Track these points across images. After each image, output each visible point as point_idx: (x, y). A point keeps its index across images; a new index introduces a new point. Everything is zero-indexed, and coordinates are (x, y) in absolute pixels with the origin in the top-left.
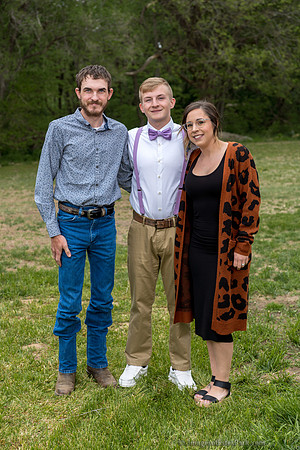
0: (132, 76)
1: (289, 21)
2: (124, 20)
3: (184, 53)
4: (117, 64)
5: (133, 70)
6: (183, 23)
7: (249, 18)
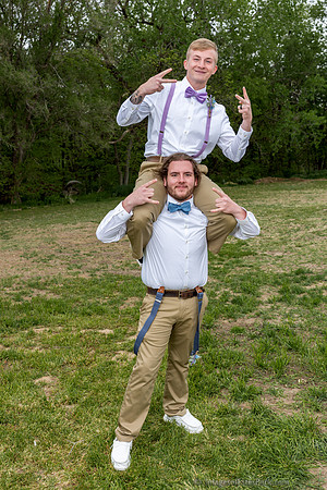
2: (107, 105)
4: (102, 136)
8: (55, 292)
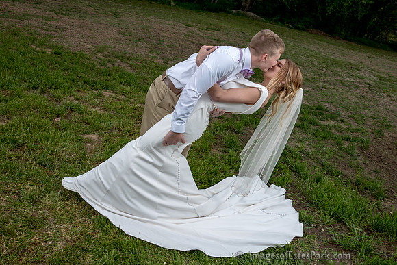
8: (132, 67)
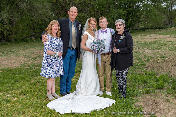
0: (49, 20)
1: (89, 6)
2: (48, 5)
3: (63, 14)
5: (50, 18)
6: (63, 6)
7: (79, 5)
